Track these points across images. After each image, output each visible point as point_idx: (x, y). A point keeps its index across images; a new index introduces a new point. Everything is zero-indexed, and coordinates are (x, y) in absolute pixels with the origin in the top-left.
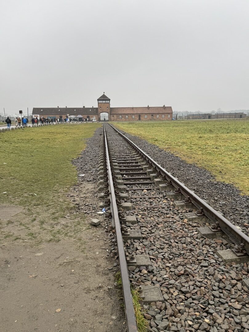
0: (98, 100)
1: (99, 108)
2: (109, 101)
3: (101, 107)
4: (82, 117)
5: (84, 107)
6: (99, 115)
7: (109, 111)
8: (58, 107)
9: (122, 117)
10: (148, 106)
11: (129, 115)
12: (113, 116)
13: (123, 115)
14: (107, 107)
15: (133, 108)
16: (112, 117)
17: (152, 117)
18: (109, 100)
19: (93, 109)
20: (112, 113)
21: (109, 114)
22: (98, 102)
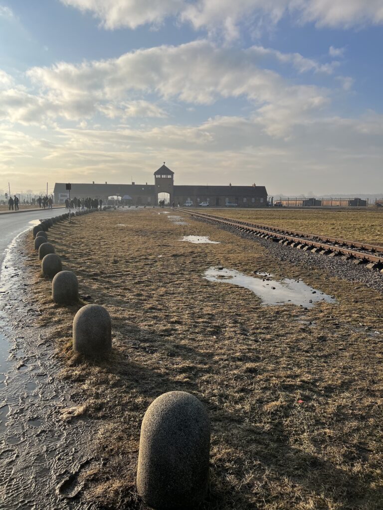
4: (130, 198)
5: (133, 183)
6: (156, 196)
8: (93, 182)
9: (191, 200)
10: (230, 185)
13: (192, 197)
15: (207, 187)
17: (237, 201)
19: (147, 187)
20: (176, 194)
22: (155, 176)
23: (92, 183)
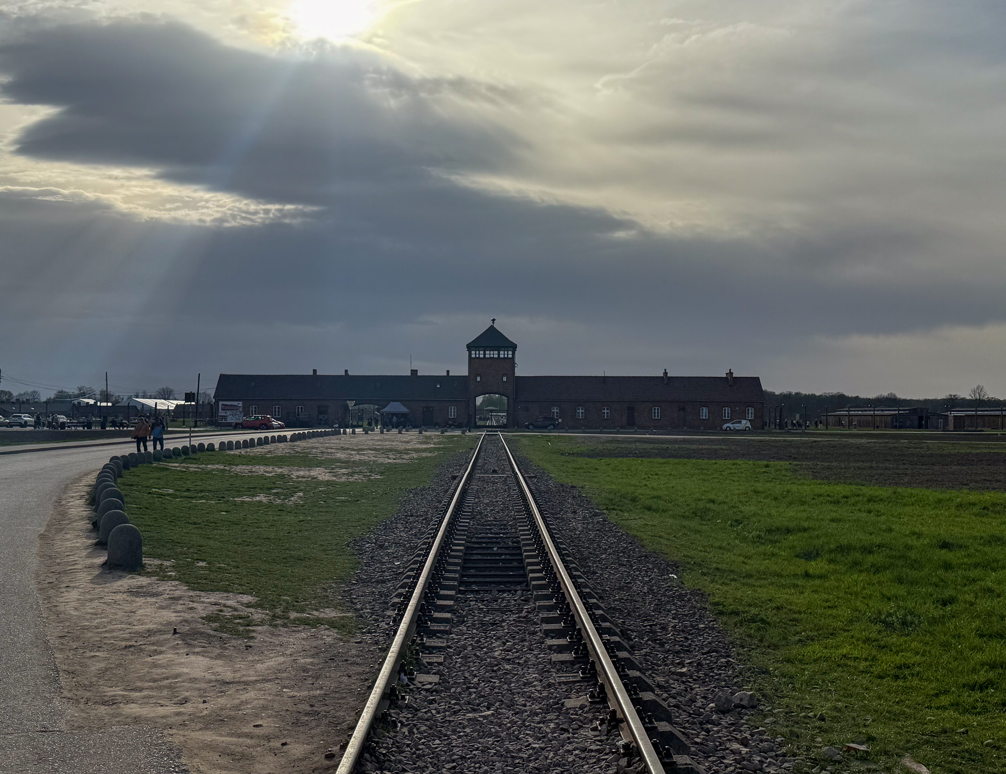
0: (470, 347)
1: (472, 376)
2: (513, 354)
3: (479, 375)
5: (414, 372)
6: (471, 405)
7: (510, 388)
8: (315, 371)
9: (562, 413)
10: (666, 373)
11: (591, 406)
12: (526, 408)
13: (564, 406)
14: (503, 375)
15: (605, 379)
16: (521, 414)
17: (682, 414)
18: (513, 347)
19: (448, 380)
20: (522, 398)
21: (512, 401)
22: (470, 355)
23: (312, 373)
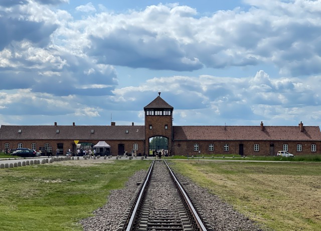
0: (146, 109)
1: (147, 126)
2: (171, 113)
3: (151, 125)
4: (107, 145)
6: (147, 143)
7: (169, 133)
8: (56, 123)
9: (200, 148)
10: (262, 124)
11: (217, 144)
12: (179, 145)
13: (201, 144)
14: (166, 125)
15: (225, 128)
16: (176, 148)
17: (272, 148)
18: (171, 109)
19: (133, 128)
20: (176, 139)
21: (170, 141)
22: (146, 113)
23: (54, 125)
